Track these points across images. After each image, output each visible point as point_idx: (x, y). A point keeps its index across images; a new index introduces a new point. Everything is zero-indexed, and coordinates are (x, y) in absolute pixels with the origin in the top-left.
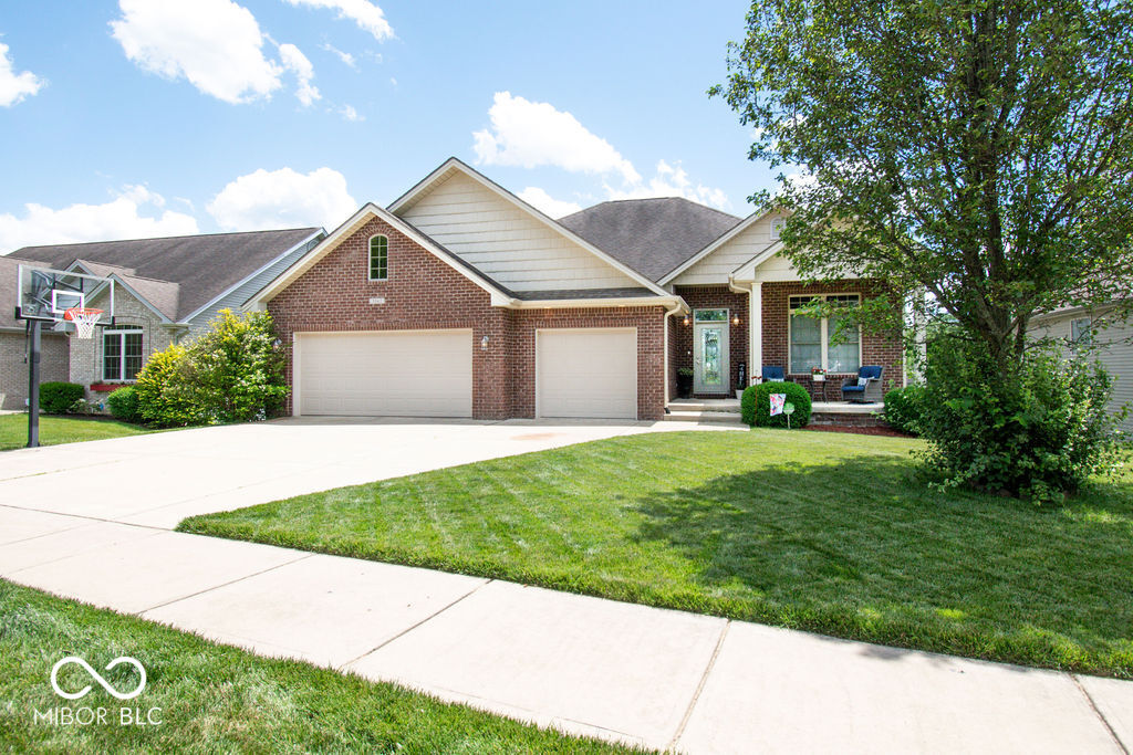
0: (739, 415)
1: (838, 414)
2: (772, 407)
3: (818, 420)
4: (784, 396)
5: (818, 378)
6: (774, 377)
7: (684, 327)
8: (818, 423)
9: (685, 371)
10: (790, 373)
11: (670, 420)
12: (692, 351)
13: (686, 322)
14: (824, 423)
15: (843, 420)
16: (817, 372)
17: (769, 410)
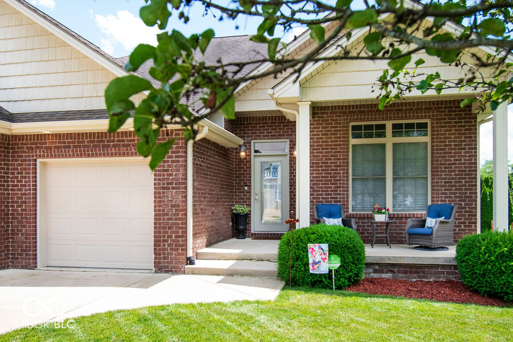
0: (273, 267)
1: (400, 265)
2: (311, 261)
3: (375, 271)
4: (325, 246)
5: (380, 218)
6: (330, 216)
7: (241, 160)
8: (375, 276)
9: (239, 208)
10: (350, 211)
11: (193, 272)
12: (250, 186)
13: (243, 154)
14: (384, 276)
15: (405, 272)
16: (379, 211)
17: (307, 264)
